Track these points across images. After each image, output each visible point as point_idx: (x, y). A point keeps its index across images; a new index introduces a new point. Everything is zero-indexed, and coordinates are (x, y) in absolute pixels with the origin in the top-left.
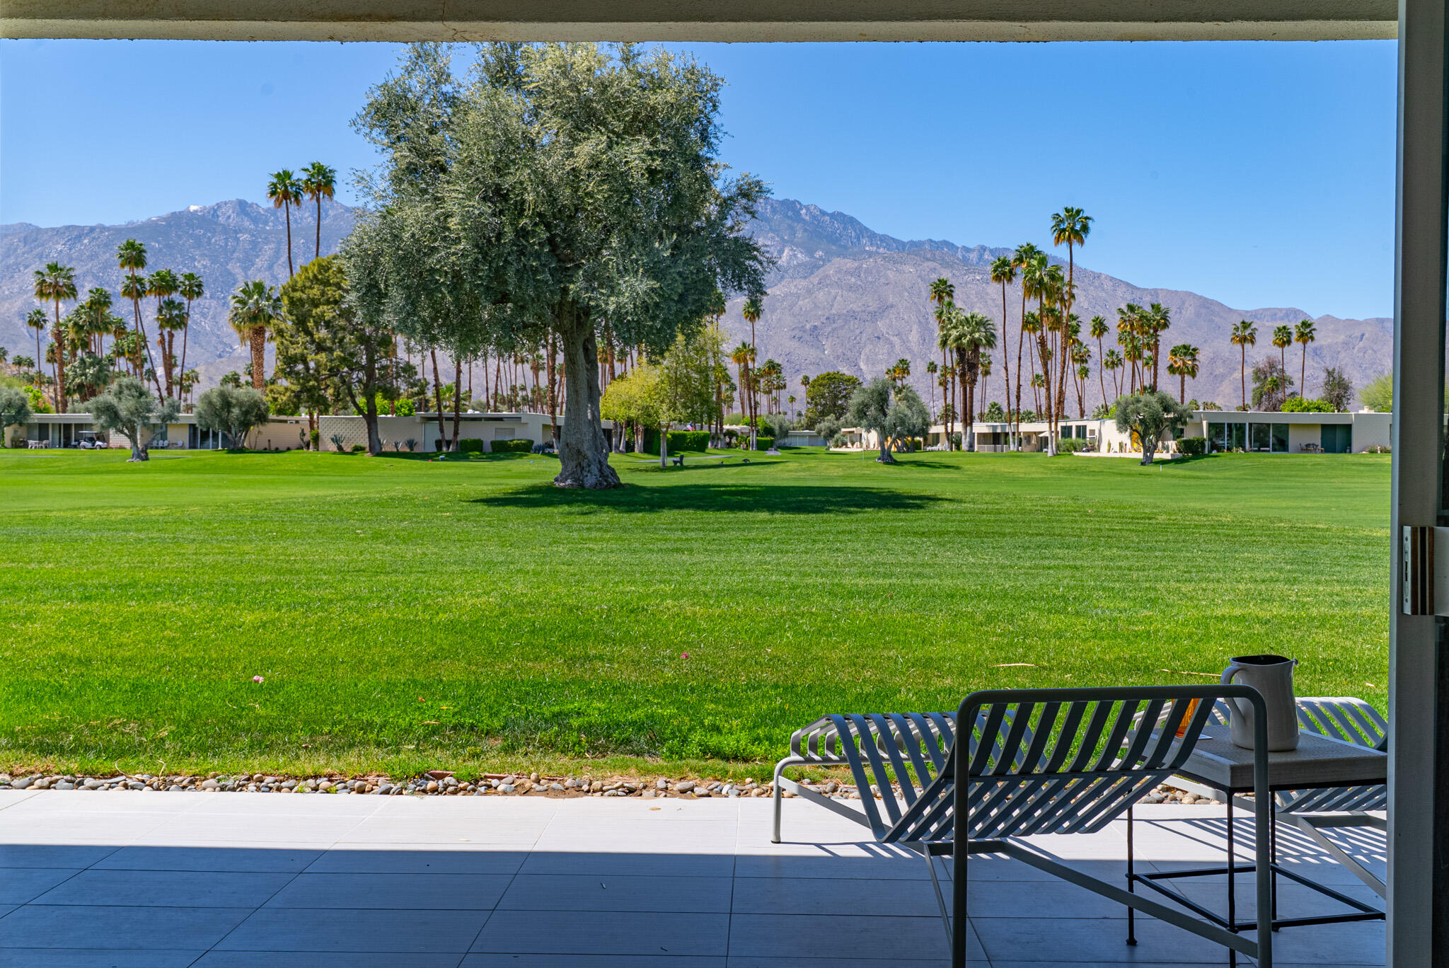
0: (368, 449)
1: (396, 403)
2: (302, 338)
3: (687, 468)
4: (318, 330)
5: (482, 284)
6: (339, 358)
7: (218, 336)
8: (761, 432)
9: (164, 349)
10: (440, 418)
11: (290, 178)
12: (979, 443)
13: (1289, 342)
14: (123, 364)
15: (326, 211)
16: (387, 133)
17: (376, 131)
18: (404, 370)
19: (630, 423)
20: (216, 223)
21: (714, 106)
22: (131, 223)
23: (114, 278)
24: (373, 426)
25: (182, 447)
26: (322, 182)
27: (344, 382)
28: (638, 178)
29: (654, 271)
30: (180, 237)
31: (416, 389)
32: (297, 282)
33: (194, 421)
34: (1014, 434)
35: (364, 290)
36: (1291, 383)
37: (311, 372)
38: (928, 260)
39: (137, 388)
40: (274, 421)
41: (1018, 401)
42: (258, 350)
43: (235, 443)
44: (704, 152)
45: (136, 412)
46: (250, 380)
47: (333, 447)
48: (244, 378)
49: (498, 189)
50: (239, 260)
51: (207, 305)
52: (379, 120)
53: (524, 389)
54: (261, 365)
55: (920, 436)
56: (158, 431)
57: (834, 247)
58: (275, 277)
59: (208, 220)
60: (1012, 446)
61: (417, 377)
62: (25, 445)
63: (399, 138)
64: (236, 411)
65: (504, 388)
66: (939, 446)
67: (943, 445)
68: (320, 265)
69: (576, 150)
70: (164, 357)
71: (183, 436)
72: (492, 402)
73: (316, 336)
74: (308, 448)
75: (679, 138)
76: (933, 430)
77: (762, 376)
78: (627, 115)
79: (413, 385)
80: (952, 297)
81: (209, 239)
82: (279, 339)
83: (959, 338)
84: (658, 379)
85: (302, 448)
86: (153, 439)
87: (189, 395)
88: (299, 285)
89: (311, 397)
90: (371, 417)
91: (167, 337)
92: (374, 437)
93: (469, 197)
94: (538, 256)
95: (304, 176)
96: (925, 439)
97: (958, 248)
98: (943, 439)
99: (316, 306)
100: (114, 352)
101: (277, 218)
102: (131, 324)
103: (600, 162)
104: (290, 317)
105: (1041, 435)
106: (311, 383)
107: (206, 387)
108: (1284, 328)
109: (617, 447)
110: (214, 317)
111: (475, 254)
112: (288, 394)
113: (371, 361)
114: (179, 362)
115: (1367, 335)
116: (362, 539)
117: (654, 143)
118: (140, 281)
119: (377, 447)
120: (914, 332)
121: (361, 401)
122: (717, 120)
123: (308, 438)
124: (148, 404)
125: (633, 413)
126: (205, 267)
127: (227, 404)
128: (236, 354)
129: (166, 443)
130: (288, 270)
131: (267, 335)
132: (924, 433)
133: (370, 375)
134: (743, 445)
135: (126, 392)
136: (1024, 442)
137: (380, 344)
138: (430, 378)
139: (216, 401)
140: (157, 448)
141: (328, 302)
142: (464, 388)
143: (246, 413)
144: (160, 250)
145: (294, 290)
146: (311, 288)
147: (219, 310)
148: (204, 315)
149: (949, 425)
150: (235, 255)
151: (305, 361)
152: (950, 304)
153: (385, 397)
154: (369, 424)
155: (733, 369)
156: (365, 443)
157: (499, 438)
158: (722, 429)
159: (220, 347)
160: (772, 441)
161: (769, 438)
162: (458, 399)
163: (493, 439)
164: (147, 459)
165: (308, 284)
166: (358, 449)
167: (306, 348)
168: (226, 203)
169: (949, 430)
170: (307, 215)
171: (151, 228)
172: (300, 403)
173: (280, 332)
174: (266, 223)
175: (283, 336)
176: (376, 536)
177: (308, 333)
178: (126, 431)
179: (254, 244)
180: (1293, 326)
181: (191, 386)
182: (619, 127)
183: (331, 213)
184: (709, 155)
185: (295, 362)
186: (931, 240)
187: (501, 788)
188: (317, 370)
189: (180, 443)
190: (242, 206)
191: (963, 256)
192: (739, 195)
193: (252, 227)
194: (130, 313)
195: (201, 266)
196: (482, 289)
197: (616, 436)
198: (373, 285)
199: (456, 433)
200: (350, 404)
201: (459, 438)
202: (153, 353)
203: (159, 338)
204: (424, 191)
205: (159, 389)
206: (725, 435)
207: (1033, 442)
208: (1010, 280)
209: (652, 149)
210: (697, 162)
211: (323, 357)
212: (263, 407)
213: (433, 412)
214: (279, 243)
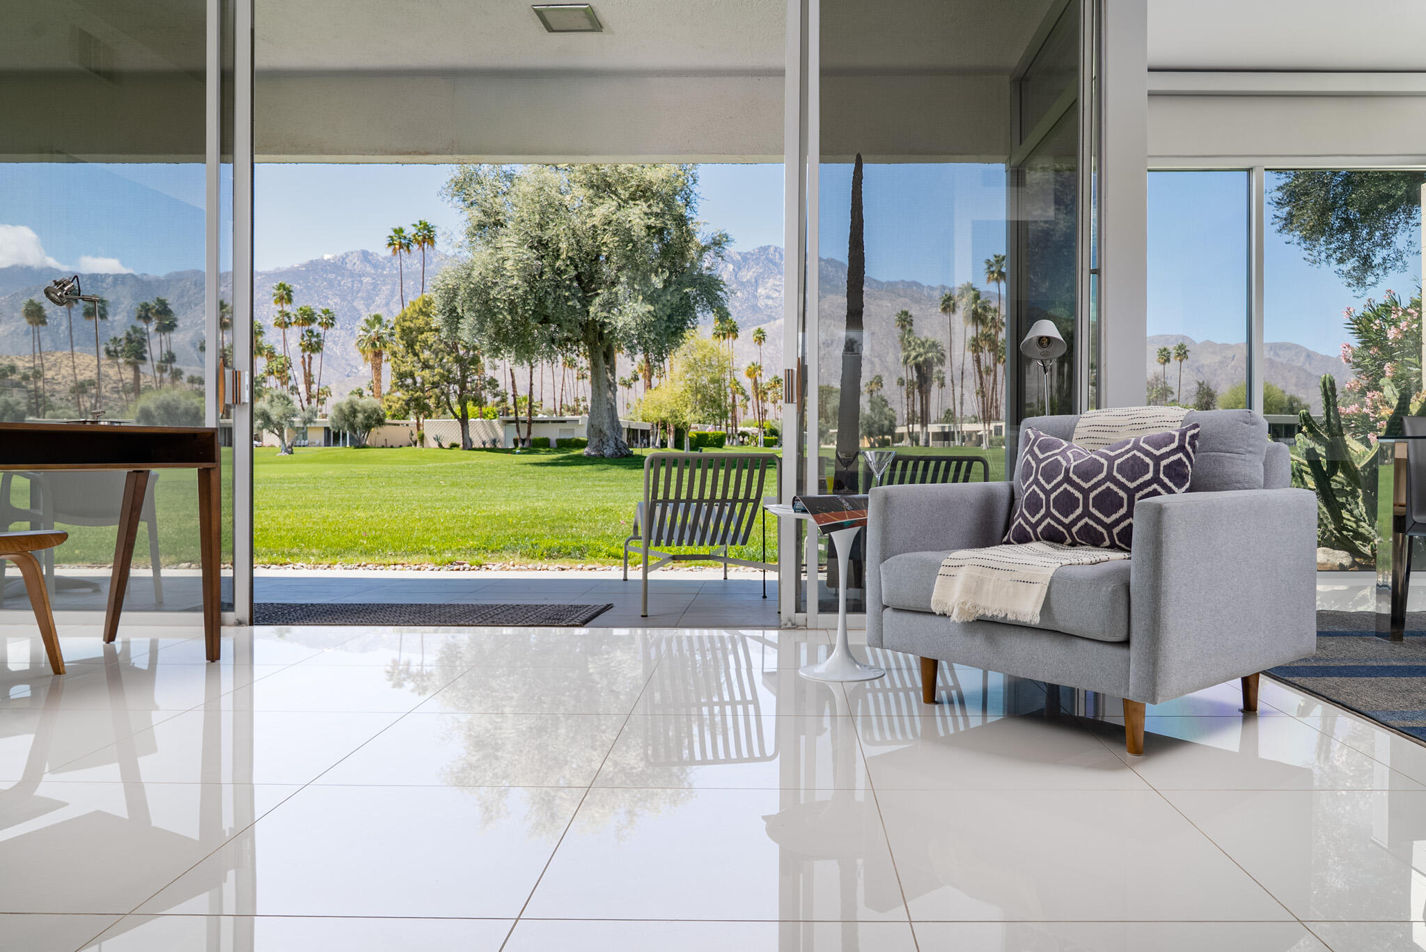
0: (461, 446)
1: (483, 409)
2: (410, 358)
4: (423, 352)
5: (530, 309)
6: (439, 374)
7: (347, 360)
8: (768, 432)
9: (305, 368)
10: (516, 421)
11: (403, 232)
12: (933, 440)
13: (1168, 360)
14: (273, 381)
15: (431, 259)
16: (464, 200)
17: (456, 198)
18: (490, 383)
19: (664, 425)
20: (344, 269)
21: (694, 180)
22: (279, 269)
23: (265, 313)
24: (465, 427)
25: (319, 445)
26: (427, 236)
27: (443, 393)
28: (639, 231)
29: (651, 298)
30: (316, 280)
31: (498, 399)
32: (406, 314)
33: (329, 425)
34: (958, 432)
35: (447, 314)
36: (1172, 393)
37: (418, 385)
38: (901, 296)
39: (285, 398)
40: (389, 424)
41: (962, 406)
42: (377, 369)
43: (360, 441)
44: (687, 213)
45: (285, 416)
46: (371, 394)
47: (435, 444)
48: (367, 392)
49: (540, 242)
50: (362, 298)
51: (338, 334)
52: (457, 191)
53: (584, 400)
54: (379, 381)
55: (888, 435)
56: (300, 431)
57: (828, 287)
58: (391, 312)
59: (338, 267)
60: (957, 442)
61: (499, 389)
63: (472, 204)
64: (360, 416)
65: (569, 400)
66: (903, 443)
67: (906, 442)
68: (424, 300)
69: (594, 212)
70: (305, 376)
71: (319, 437)
72: (558, 410)
73: (421, 357)
74: (416, 445)
75: (668, 202)
76: (899, 430)
77: (769, 389)
78: (632, 187)
79: (496, 395)
80: (912, 325)
81: (340, 282)
82: (393, 359)
83: (916, 358)
84: (683, 389)
85: (411, 445)
86: (297, 438)
87: (324, 406)
88: (408, 316)
89: (417, 405)
90: (464, 420)
91: (307, 360)
92: (466, 435)
93: (520, 245)
94: (569, 288)
95: (414, 231)
96: (893, 437)
97: (924, 287)
98: (906, 437)
99: (422, 333)
100: (266, 372)
101: (392, 265)
102: (279, 350)
103: (611, 221)
104: (401, 342)
105: (979, 433)
106: (418, 394)
107: (338, 398)
108: (1165, 349)
109: (654, 444)
110: (343, 345)
111: (525, 287)
112: (400, 402)
113: (464, 377)
114: (316, 381)
115: (1237, 356)
116: (444, 487)
117: (649, 206)
118: (288, 315)
119: (469, 444)
120: (891, 354)
121: (457, 409)
122: (696, 189)
123: (415, 437)
124: (294, 410)
125: (664, 415)
126: (336, 304)
127: (354, 412)
128: (360, 374)
129: (307, 442)
130: (401, 306)
131: (384, 357)
132: (891, 432)
133: (463, 388)
134: (753, 443)
135: (276, 400)
136: (967, 439)
137: (470, 364)
138: (510, 392)
139: (346, 410)
140: (300, 446)
141: (431, 330)
142: (536, 398)
143: (368, 418)
144: (301, 290)
145: (404, 321)
146: (417, 318)
147: (347, 338)
148: (335, 343)
149: (911, 426)
150: (360, 294)
151: (412, 375)
152: (910, 331)
153: (474, 405)
154: (462, 426)
155: (747, 383)
156: (460, 441)
157: (562, 437)
158: (736, 431)
159: (348, 369)
160: (776, 440)
161: (774, 438)
162: (531, 407)
163: (558, 437)
164: (292, 453)
165: (415, 316)
166: (454, 446)
167: (414, 366)
168: (352, 253)
169: (911, 431)
170: (416, 261)
171: (294, 273)
172: (409, 409)
173: (394, 354)
174: (384, 269)
175: (396, 357)
176: (453, 485)
177: (416, 354)
178: (276, 431)
179: (375, 286)
180: (1172, 348)
181: (325, 399)
182: (625, 195)
183: (435, 260)
184: (691, 216)
185: (406, 377)
186: (903, 281)
187: (493, 569)
188: (423, 384)
189: (317, 442)
190: (365, 256)
191: (929, 294)
192: (712, 244)
193: (373, 271)
194: (278, 341)
195: (333, 303)
196: (530, 312)
197: (653, 435)
198: (454, 310)
199: (529, 433)
200: (448, 410)
201: (532, 437)
202: (296, 373)
203: (301, 360)
204: (489, 242)
205: (301, 401)
206: (739, 435)
207: (974, 439)
208: (954, 311)
209: (648, 211)
210: (681, 221)
211: (427, 373)
212: (381, 413)
213: (512, 417)
214: (394, 284)
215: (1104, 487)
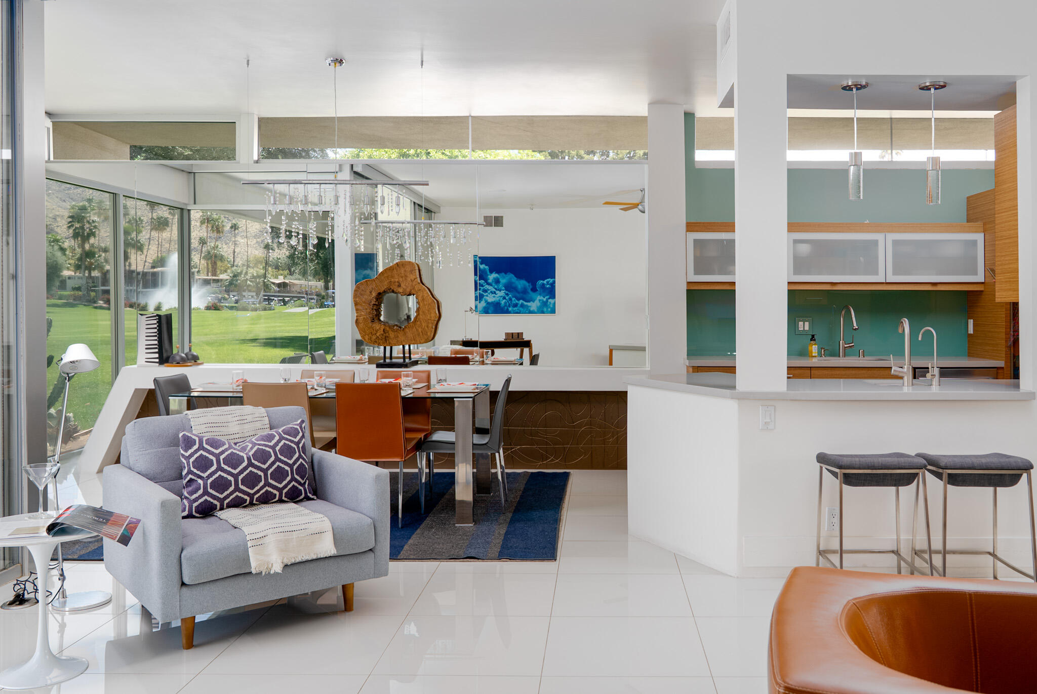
215: (247, 471)
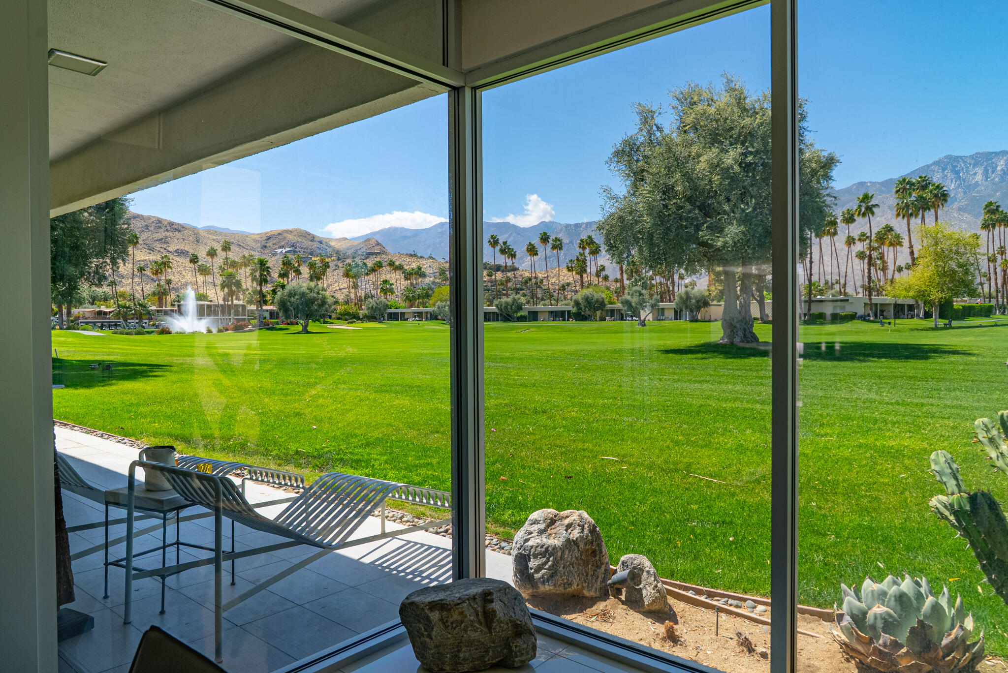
0: (760, 319)
3: (954, 328)
24: (762, 306)
40: (711, 305)
43: (695, 317)
45: (639, 303)
62: (605, 320)
64: (693, 301)
90: (761, 302)
92: (763, 312)
113: (760, 273)
121: (756, 294)
127: (689, 298)
129: (664, 317)
133: (760, 280)
139: (684, 296)
143: (698, 302)
156: (759, 316)
163: (832, 312)
164: (645, 325)
189: (670, 317)
199: (809, 310)
201: (811, 312)
212: (706, 298)
